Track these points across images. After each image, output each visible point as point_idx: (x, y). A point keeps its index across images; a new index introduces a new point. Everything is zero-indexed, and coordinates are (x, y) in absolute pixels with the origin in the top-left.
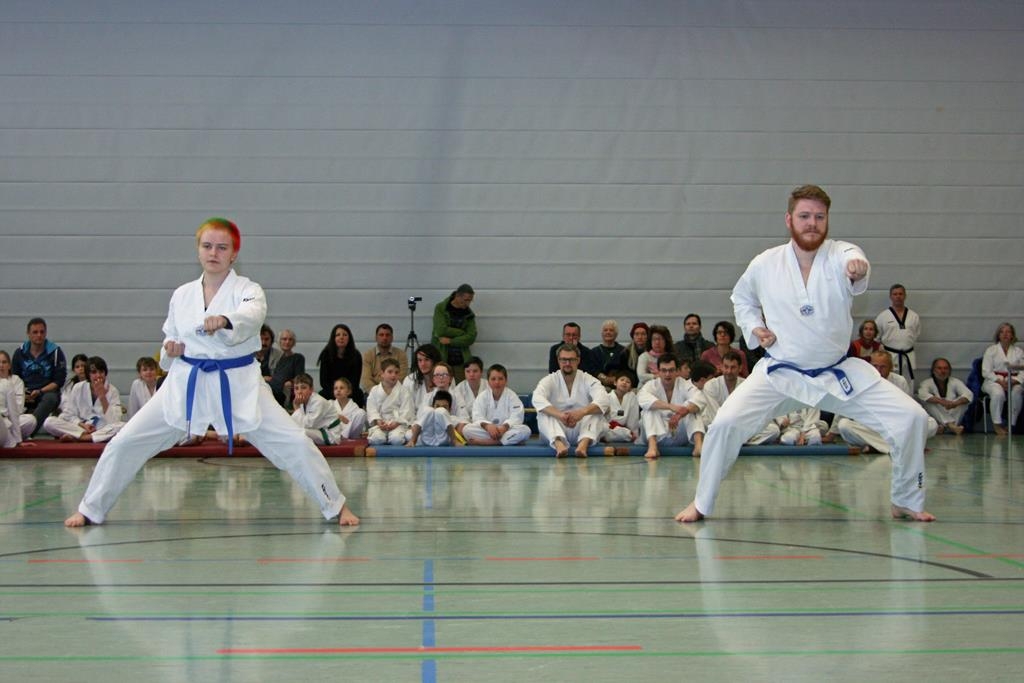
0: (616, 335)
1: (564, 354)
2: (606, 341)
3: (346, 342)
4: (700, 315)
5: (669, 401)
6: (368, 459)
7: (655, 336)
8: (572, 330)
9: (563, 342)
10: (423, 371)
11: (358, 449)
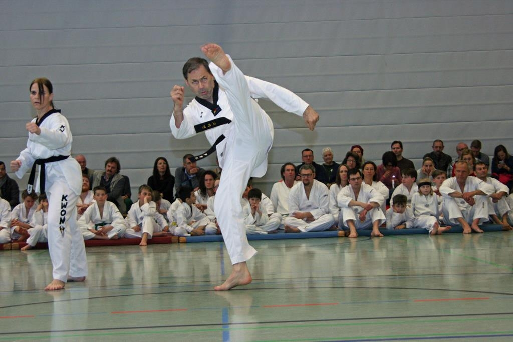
0: (332, 157)
1: (304, 172)
2: (327, 163)
3: (165, 170)
4: (402, 141)
5: (356, 199)
6: (181, 245)
7: (350, 158)
8: (308, 153)
9: (303, 163)
10: (208, 187)
11: (174, 239)
